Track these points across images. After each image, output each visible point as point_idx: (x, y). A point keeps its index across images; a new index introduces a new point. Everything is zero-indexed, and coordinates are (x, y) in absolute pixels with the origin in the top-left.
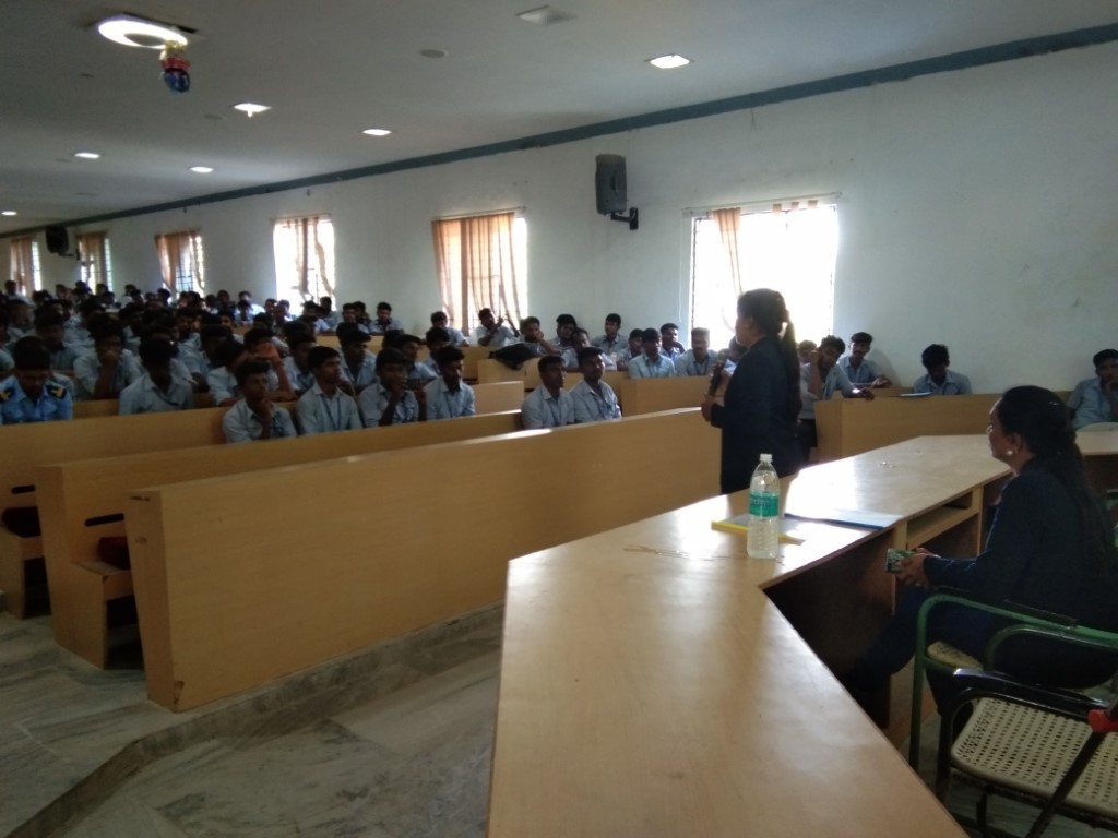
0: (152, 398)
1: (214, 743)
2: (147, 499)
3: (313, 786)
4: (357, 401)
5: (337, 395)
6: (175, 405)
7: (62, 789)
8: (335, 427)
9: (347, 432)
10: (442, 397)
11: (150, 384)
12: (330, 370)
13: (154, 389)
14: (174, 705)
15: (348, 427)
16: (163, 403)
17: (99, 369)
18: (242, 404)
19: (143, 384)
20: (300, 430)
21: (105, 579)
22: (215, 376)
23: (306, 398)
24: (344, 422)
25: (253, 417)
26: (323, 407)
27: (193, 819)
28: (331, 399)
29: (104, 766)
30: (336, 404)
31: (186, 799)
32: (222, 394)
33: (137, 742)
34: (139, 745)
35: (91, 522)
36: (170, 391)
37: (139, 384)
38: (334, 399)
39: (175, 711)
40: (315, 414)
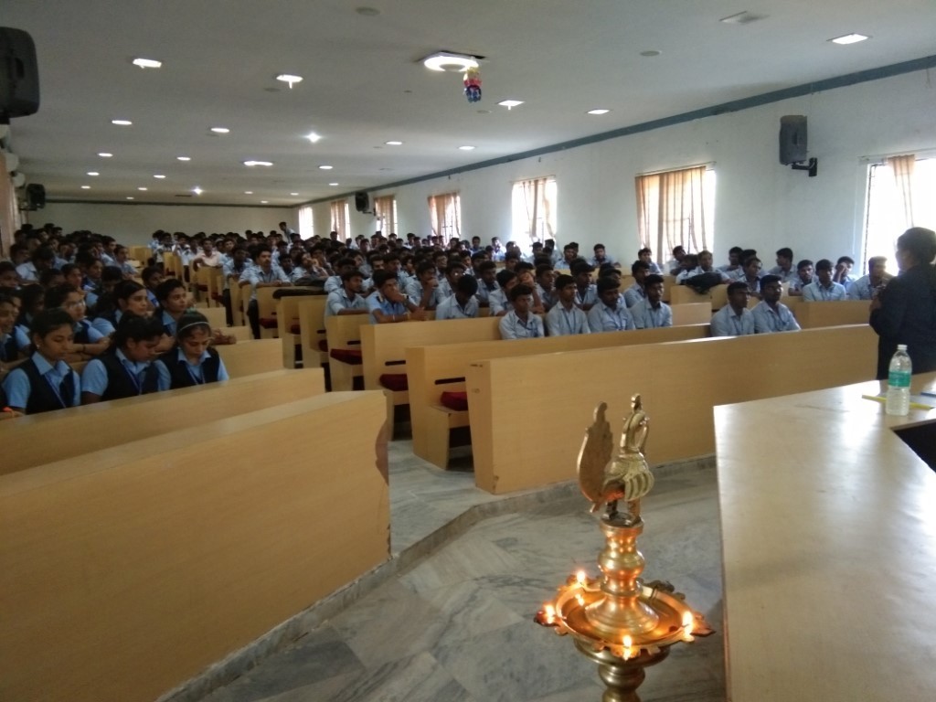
0: (455, 312)
1: (516, 515)
2: (481, 366)
3: (579, 543)
4: (587, 314)
5: (573, 309)
6: (469, 316)
7: (444, 523)
8: (571, 332)
9: (579, 335)
10: (647, 312)
11: (455, 303)
12: (568, 292)
13: (457, 306)
14: (492, 489)
15: (581, 332)
16: (462, 315)
17: (421, 290)
18: (512, 313)
19: (451, 303)
20: (547, 333)
21: (450, 415)
22: (494, 296)
23: (553, 311)
24: (578, 328)
25: (519, 322)
26: (563, 317)
27: (513, 548)
28: (569, 312)
29: (461, 516)
30: (572, 315)
31: (507, 539)
32: (499, 308)
33: (475, 507)
34: (477, 508)
35: (438, 382)
36: (466, 306)
37: (447, 302)
38: (571, 313)
39: (493, 494)
40: (559, 323)
